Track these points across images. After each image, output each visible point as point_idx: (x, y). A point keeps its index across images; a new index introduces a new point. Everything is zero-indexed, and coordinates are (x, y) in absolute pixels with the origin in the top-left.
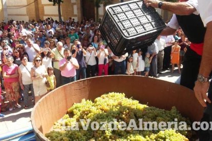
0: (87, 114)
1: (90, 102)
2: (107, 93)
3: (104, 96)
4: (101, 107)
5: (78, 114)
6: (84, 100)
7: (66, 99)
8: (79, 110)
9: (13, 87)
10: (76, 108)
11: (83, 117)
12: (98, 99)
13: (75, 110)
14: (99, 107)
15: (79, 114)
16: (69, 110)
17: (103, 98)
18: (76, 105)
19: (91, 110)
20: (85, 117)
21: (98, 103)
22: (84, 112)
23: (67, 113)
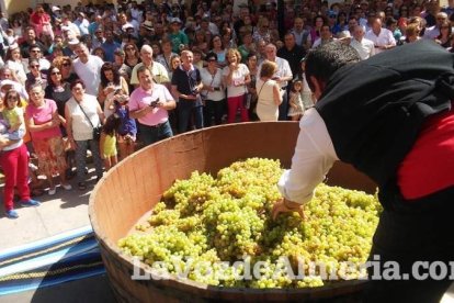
0: (202, 203)
1: (208, 178)
2: (244, 159)
3: (237, 164)
4: (230, 188)
5: (183, 201)
6: (195, 174)
7: (159, 172)
8: (186, 195)
9: (53, 148)
10: (180, 190)
11: (194, 208)
12: (224, 171)
13: (177, 195)
14: (226, 188)
15: (185, 201)
16: (166, 193)
17: (236, 170)
18: (180, 183)
19: (210, 194)
20: (198, 208)
21: (223, 179)
22: (195, 198)
23: (163, 200)
